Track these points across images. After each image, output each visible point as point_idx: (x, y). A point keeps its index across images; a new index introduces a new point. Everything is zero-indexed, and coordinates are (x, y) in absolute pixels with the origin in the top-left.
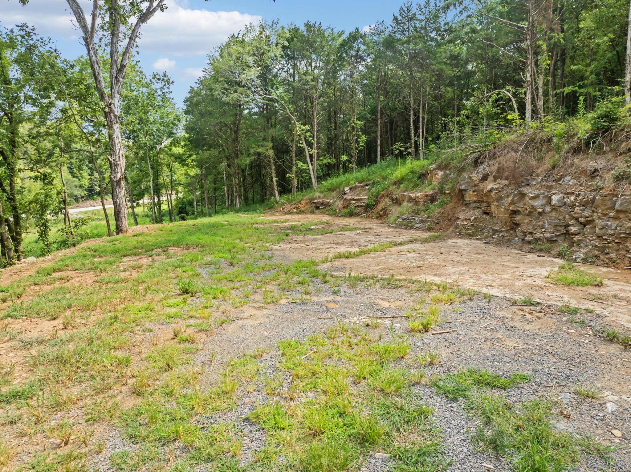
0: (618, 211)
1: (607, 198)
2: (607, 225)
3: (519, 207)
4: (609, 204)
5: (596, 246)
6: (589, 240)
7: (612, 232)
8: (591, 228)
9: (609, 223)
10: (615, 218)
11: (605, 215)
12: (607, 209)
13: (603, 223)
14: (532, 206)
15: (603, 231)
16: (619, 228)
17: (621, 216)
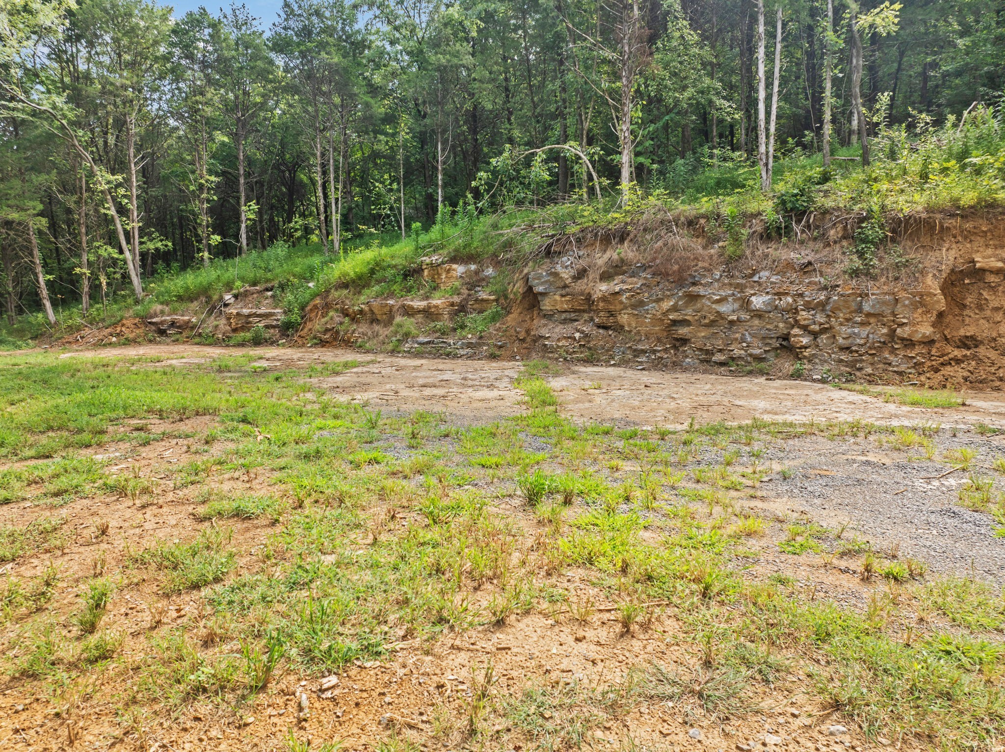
0: (869, 315)
1: (851, 299)
2: (854, 333)
3: (686, 315)
4: (854, 306)
5: (841, 361)
6: (828, 353)
7: (862, 342)
8: (828, 338)
9: (856, 330)
10: (862, 324)
11: (848, 320)
12: (851, 312)
13: (849, 331)
14: (718, 312)
15: (850, 341)
16: (871, 336)
17: (872, 320)
